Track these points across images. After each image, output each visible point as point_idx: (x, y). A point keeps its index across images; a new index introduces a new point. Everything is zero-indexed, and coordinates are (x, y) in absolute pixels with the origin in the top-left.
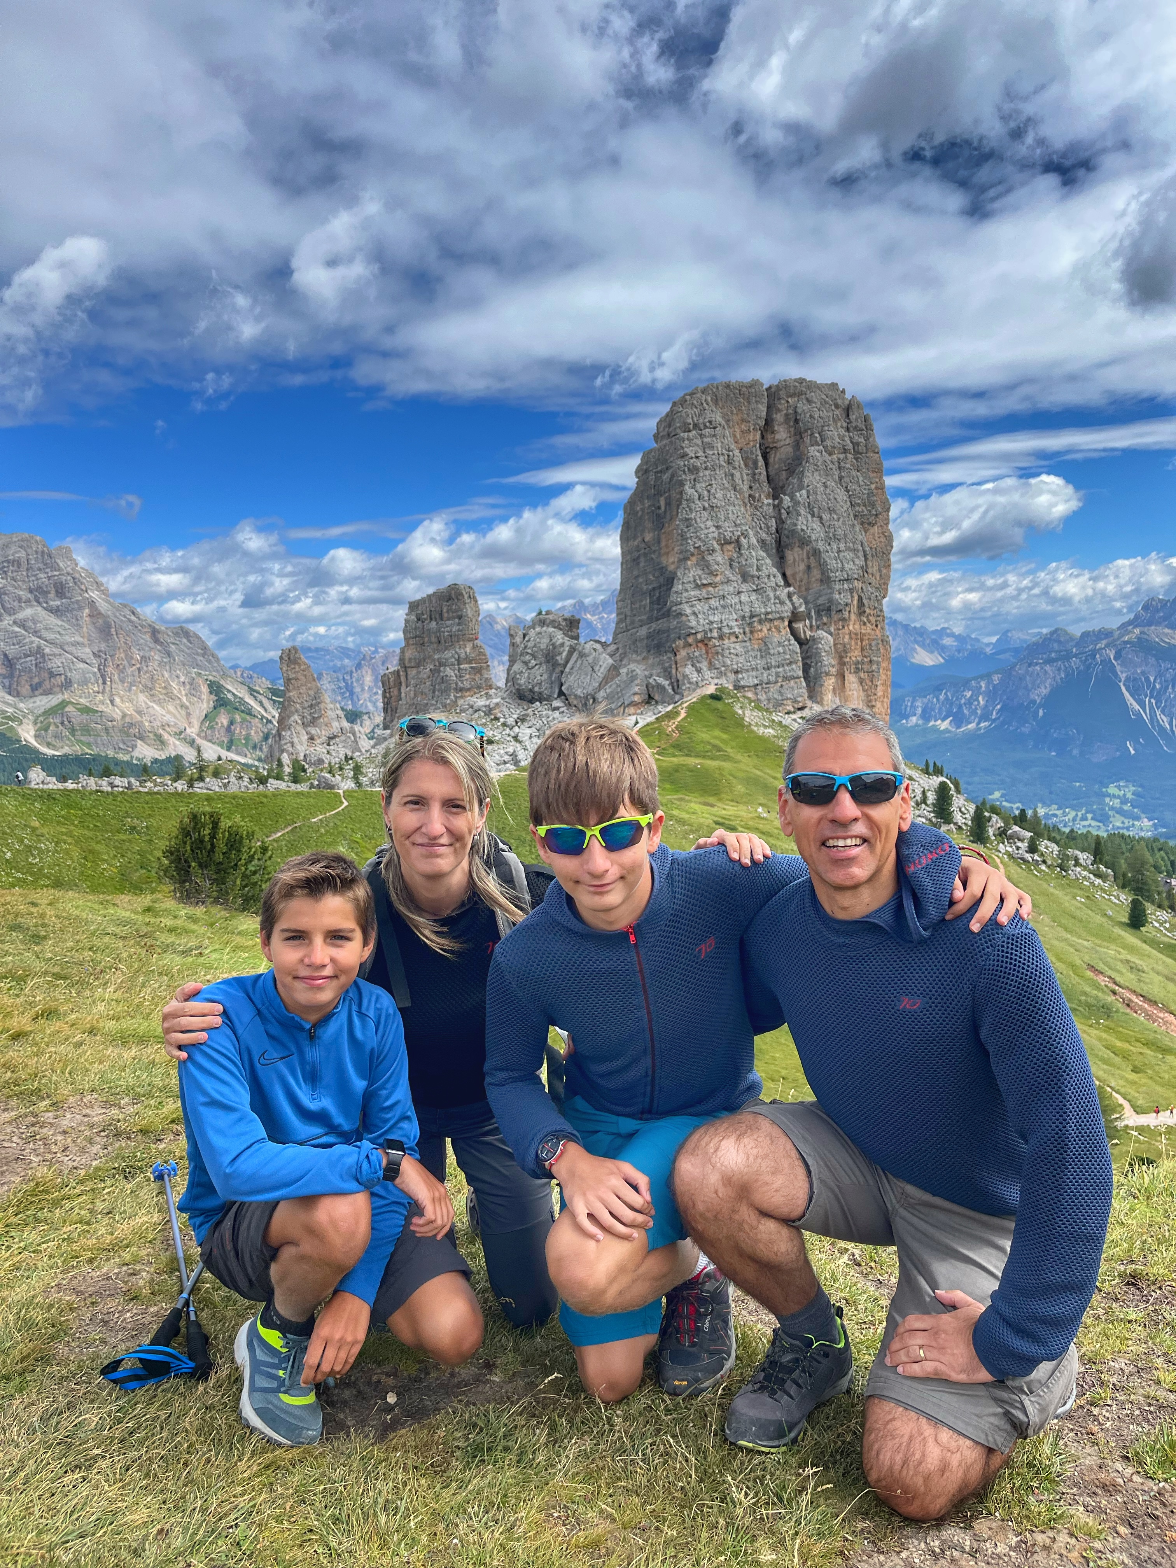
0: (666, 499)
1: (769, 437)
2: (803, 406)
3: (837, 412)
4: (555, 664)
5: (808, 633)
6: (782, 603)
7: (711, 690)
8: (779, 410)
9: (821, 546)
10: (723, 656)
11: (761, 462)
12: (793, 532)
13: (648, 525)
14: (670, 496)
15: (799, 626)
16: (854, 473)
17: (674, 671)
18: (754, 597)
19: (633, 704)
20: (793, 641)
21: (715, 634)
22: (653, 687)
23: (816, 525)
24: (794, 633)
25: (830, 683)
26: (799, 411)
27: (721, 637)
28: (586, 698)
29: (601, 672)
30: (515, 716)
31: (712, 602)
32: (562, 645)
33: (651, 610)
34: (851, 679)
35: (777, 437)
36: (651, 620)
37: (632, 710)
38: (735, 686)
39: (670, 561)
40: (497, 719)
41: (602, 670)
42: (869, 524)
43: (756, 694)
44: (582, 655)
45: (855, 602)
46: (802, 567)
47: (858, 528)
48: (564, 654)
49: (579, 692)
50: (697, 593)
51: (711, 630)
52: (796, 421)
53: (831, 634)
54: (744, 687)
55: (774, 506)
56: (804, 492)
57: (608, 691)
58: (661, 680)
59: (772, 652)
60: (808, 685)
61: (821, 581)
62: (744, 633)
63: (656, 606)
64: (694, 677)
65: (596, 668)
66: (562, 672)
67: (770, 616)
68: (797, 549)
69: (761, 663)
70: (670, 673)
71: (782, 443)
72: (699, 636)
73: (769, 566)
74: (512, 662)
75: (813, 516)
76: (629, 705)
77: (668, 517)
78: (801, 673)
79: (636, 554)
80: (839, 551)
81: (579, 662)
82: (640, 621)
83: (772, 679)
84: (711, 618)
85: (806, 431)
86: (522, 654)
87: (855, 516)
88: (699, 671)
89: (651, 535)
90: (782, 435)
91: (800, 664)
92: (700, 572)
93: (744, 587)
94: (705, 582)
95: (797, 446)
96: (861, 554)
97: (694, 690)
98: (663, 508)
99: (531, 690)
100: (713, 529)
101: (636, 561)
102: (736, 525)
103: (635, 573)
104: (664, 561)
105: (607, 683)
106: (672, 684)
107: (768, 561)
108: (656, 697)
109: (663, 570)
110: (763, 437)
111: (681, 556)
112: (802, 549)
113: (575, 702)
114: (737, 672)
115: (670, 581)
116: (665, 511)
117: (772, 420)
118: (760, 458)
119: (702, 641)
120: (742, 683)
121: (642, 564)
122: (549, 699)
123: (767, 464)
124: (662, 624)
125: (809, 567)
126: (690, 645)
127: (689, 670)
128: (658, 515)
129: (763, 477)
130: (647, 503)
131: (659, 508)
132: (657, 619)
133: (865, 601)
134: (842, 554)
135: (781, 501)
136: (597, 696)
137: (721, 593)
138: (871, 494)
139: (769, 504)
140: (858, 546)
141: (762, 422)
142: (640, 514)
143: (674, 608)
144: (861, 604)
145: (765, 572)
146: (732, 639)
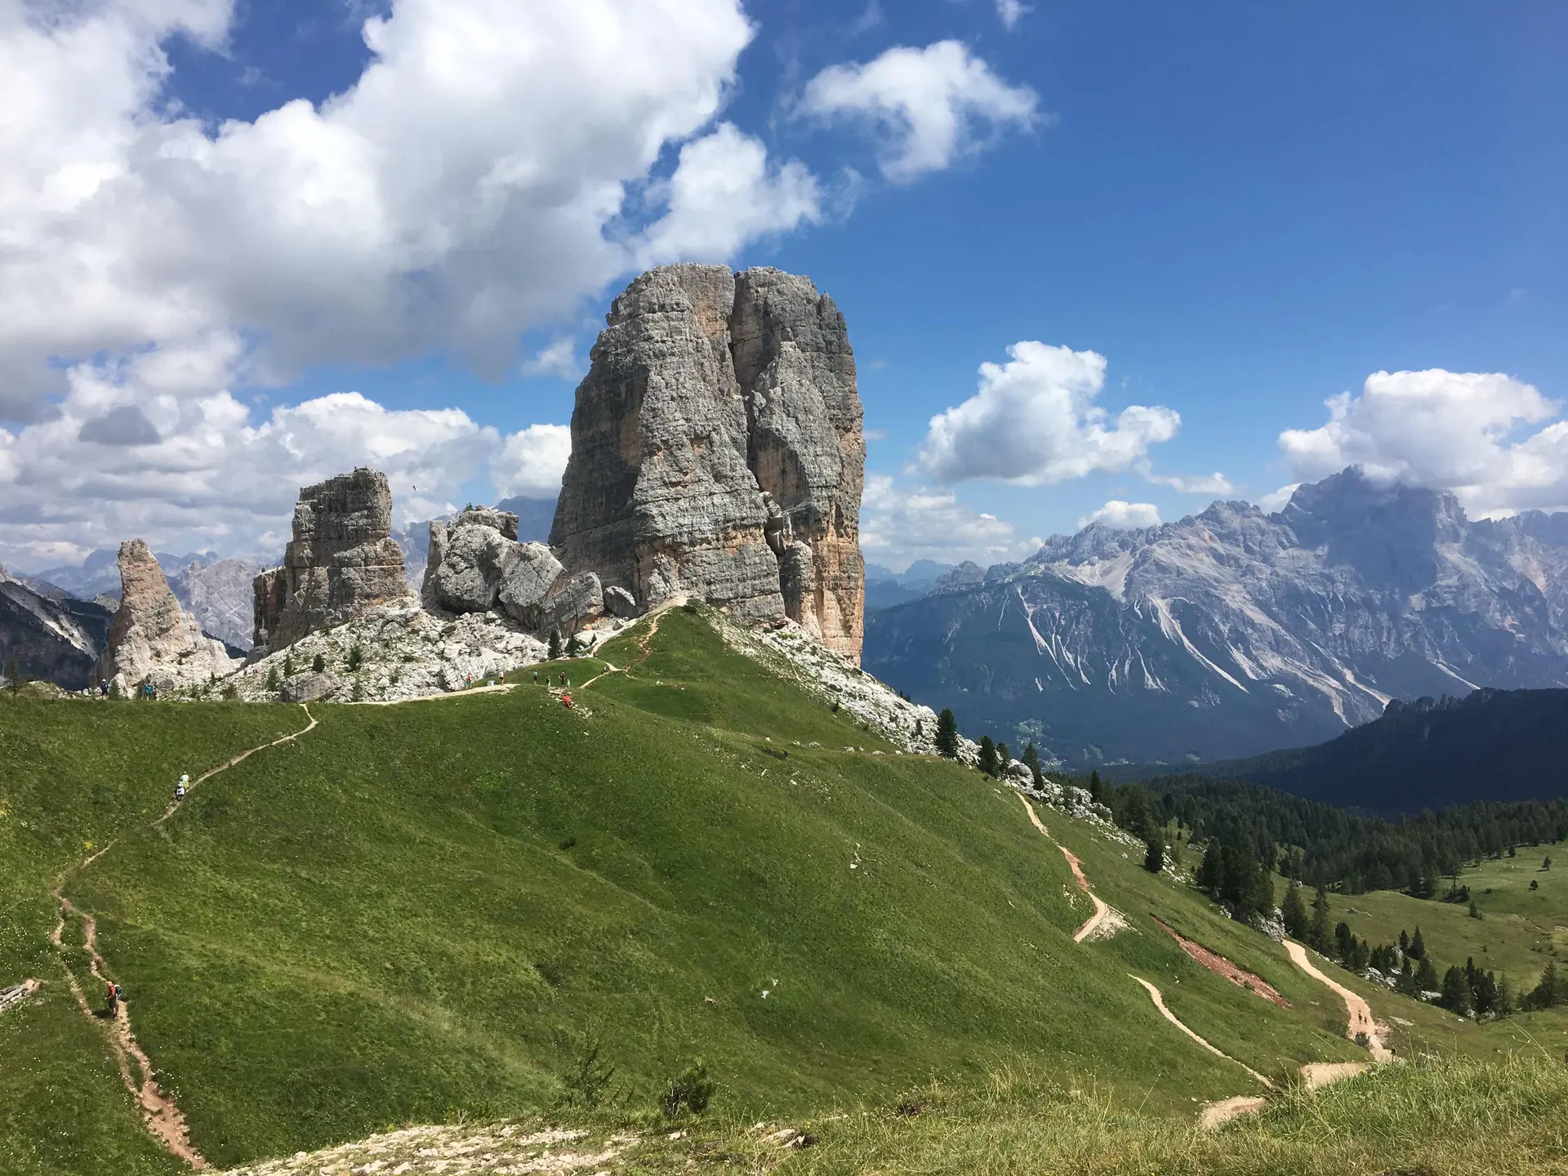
0: (627, 385)
1: (737, 328)
2: (773, 298)
3: (808, 308)
4: (491, 568)
5: (785, 543)
6: (758, 508)
7: (681, 600)
8: (748, 300)
9: (797, 447)
10: (694, 564)
11: (729, 355)
12: (767, 432)
13: (605, 413)
14: (633, 382)
15: (775, 534)
16: (828, 373)
17: (636, 580)
18: (727, 499)
19: (589, 617)
20: (770, 551)
21: (685, 539)
22: (612, 598)
23: (791, 425)
24: (770, 541)
25: (809, 599)
26: (770, 302)
27: (692, 544)
28: (530, 609)
29: (550, 576)
30: (440, 629)
31: (681, 502)
32: (499, 545)
33: (608, 510)
34: (830, 597)
35: (745, 328)
36: (607, 520)
37: (587, 624)
38: (707, 599)
39: (632, 454)
40: (415, 632)
42: (845, 428)
43: (732, 609)
44: (527, 557)
45: (833, 512)
46: (777, 470)
47: (834, 431)
48: (505, 556)
49: (521, 601)
50: (663, 491)
51: (680, 534)
52: (767, 313)
53: (809, 545)
54: (717, 601)
55: (744, 401)
56: (778, 389)
57: (558, 600)
58: (620, 591)
59: (747, 561)
60: (786, 601)
61: (798, 486)
62: (718, 539)
63: (614, 505)
64: (661, 586)
65: (544, 574)
66: (500, 577)
67: (745, 522)
68: (771, 451)
69: (736, 574)
70: (632, 582)
71: (751, 336)
72: (667, 541)
73: (742, 466)
74: (432, 564)
75: (788, 415)
76: (583, 618)
77: (630, 406)
78: (778, 587)
80: (816, 455)
81: (521, 566)
83: (748, 592)
84: (681, 520)
85: (777, 324)
86: (446, 556)
87: (831, 419)
88: (666, 580)
89: (609, 424)
90: (751, 327)
91: (778, 577)
92: (668, 469)
93: (717, 488)
94: (674, 480)
95: (767, 340)
96: (838, 460)
97: (663, 602)
98: (623, 395)
99: (458, 599)
100: (683, 422)
102: (707, 420)
104: (624, 454)
105: (555, 592)
106: (635, 595)
107: (741, 461)
108: (615, 609)
109: (623, 464)
110: (730, 327)
111: (646, 450)
112: (777, 450)
113: (514, 614)
115: (633, 477)
116: (626, 400)
117: (742, 310)
118: (727, 350)
119: (670, 547)
120: (715, 596)
121: (597, 457)
122: (482, 609)
123: (735, 357)
124: (622, 525)
125: (784, 472)
126: (657, 551)
127: (655, 579)
128: (618, 403)
129: (731, 370)
130: (604, 389)
131: (619, 395)
132: (616, 520)
133: (843, 511)
134: (819, 458)
135: (753, 397)
136: (543, 606)
137: (691, 493)
138: (845, 396)
139: (739, 400)
140: (834, 451)
141: (729, 311)
142: (595, 401)
143: (638, 508)
144: (839, 515)
145: (738, 474)
146: (705, 546)
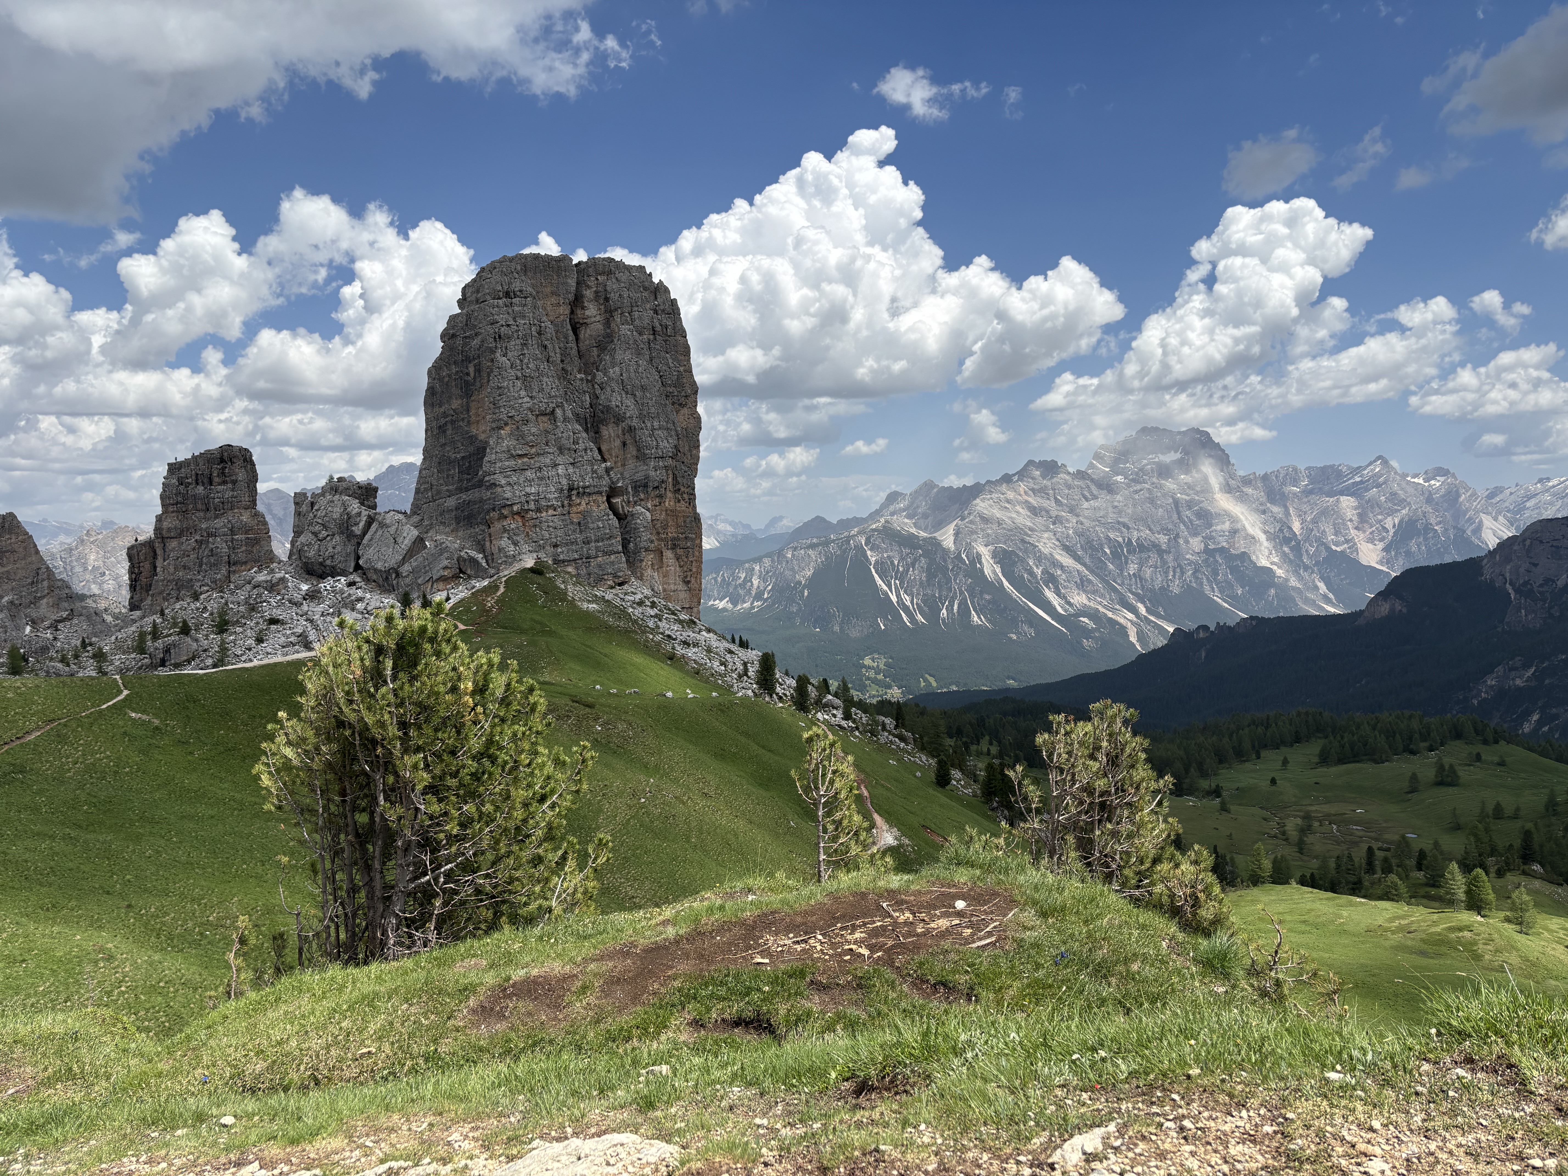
0: (475, 366)
1: (579, 312)
2: (611, 285)
3: (646, 294)
4: (350, 536)
5: (626, 508)
6: (600, 478)
7: (529, 563)
8: (589, 287)
9: (635, 423)
10: (541, 529)
11: (572, 337)
12: (608, 409)
13: (456, 391)
14: (480, 364)
15: (616, 500)
16: (663, 354)
17: (488, 544)
18: (571, 470)
19: (443, 579)
20: (612, 516)
21: (532, 506)
22: (465, 560)
23: (629, 402)
24: (612, 507)
25: (649, 559)
26: (608, 288)
27: (538, 510)
28: (388, 572)
29: (406, 543)
30: (304, 592)
31: (528, 473)
32: (359, 514)
33: (460, 480)
34: (668, 554)
35: (587, 313)
36: (460, 490)
37: (441, 585)
38: (554, 560)
39: (481, 431)
41: (406, 541)
42: (680, 405)
43: (577, 568)
44: (383, 525)
45: (670, 480)
46: (618, 443)
47: (670, 408)
48: (362, 524)
49: (379, 566)
50: (512, 463)
51: (527, 502)
52: (607, 299)
53: (648, 510)
54: (564, 561)
55: (587, 381)
56: (617, 369)
57: (414, 564)
58: (473, 553)
59: (591, 526)
60: (628, 561)
61: (637, 457)
62: (563, 506)
63: (466, 476)
64: (511, 550)
65: (400, 540)
66: (359, 544)
67: (588, 490)
68: (611, 426)
69: (580, 537)
70: (484, 545)
71: (593, 319)
72: (515, 508)
73: (585, 440)
74: (298, 533)
75: (627, 393)
76: (437, 580)
77: (478, 384)
78: (620, 548)
79: (443, 421)
80: (653, 429)
81: (380, 533)
82: (448, 490)
83: (593, 553)
84: (528, 489)
85: (616, 310)
86: (310, 524)
87: (667, 396)
88: (515, 544)
89: (459, 402)
90: (592, 311)
91: (619, 539)
92: (514, 442)
93: (560, 460)
94: (520, 452)
95: (607, 323)
96: (673, 433)
97: (511, 564)
98: (472, 375)
99: (321, 564)
100: (527, 399)
101: (442, 429)
102: (551, 397)
103: (442, 440)
104: (474, 429)
105: (411, 557)
106: (485, 557)
107: (584, 435)
108: (469, 572)
109: (472, 439)
110: (572, 312)
111: (494, 425)
112: (617, 425)
113: (375, 577)
114: (556, 546)
115: (481, 451)
116: (475, 378)
117: (582, 296)
118: (571, 333)
119: (518, 513)
120: (562, 557)
121: (449, 432)
122: (343, 573)
123: (577, 339)
124: (474, 495)
125: (624, 444)
126: (506, 517)
127: (504, 542)
128: (467, 382)
129: (574, 352)
130: (454, 369)
131: (468, 374)
132: (467, 490)
133: (680, 478)
134: (656, 432)
135: (594, 376)
136: (401, 570)
137: (537, 465)
138: (680, 376)
139: (582, 379)
140: (670, 426)
141: (571, 297)
142: (446, 379)
143: (487, 478)
144: (676, 482)
145: (581, 446)
146: (551, 512)
